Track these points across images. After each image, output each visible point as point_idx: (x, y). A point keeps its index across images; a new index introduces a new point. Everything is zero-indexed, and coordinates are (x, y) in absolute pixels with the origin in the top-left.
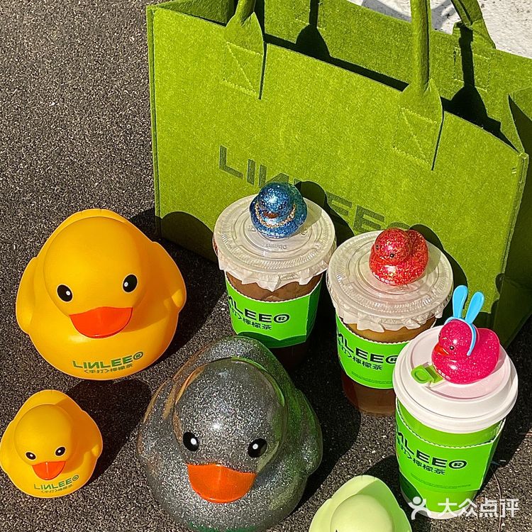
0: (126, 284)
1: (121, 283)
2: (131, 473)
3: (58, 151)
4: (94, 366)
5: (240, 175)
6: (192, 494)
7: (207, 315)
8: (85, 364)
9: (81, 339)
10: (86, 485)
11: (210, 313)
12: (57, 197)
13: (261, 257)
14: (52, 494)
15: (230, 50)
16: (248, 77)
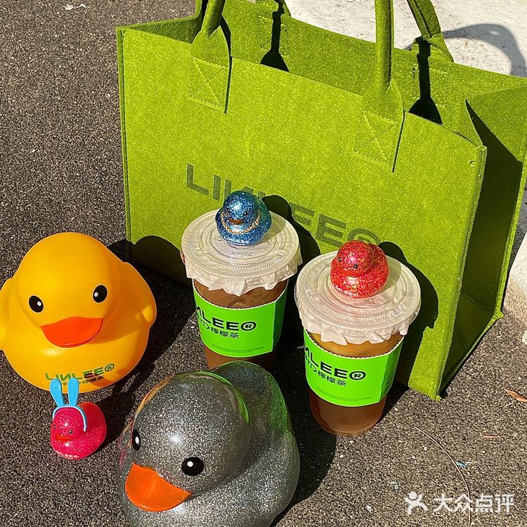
0: (96, 295)
1: (90, 293)
2: (102, 480)
3: (38, 191)
4: (66, 377)
5: (206, 192)
7: (177, 333)
8: (57, 376)
11: (180, 330)
12: (35, 231)
13: (227, 264)
15: (197, 66)
16: (214, 91)
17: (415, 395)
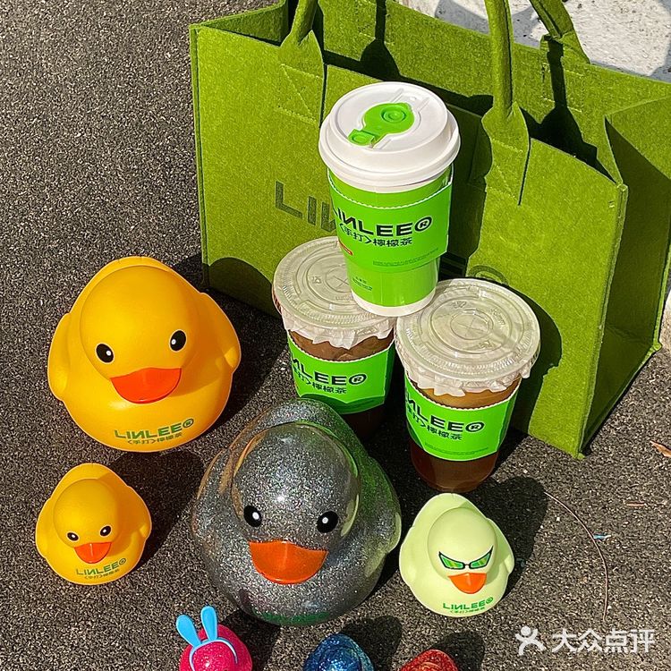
0: (174, 342)
1: (169, 340)
2: (184, 556)
3: (87, 190)
4: (138, 435)
5: (300, 215)
6: (255, 575)
7: (265, 376)
8: (128, 433)
9: (123, 405)
10: (134, 570)
11: (268, 373)
12: (88, 244)
14: (97, 580)
15: (286, 73)
16: (307, 103)
17: (548, 454)
